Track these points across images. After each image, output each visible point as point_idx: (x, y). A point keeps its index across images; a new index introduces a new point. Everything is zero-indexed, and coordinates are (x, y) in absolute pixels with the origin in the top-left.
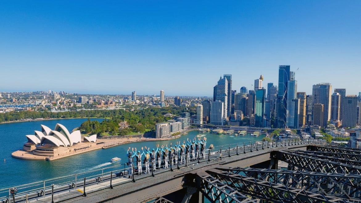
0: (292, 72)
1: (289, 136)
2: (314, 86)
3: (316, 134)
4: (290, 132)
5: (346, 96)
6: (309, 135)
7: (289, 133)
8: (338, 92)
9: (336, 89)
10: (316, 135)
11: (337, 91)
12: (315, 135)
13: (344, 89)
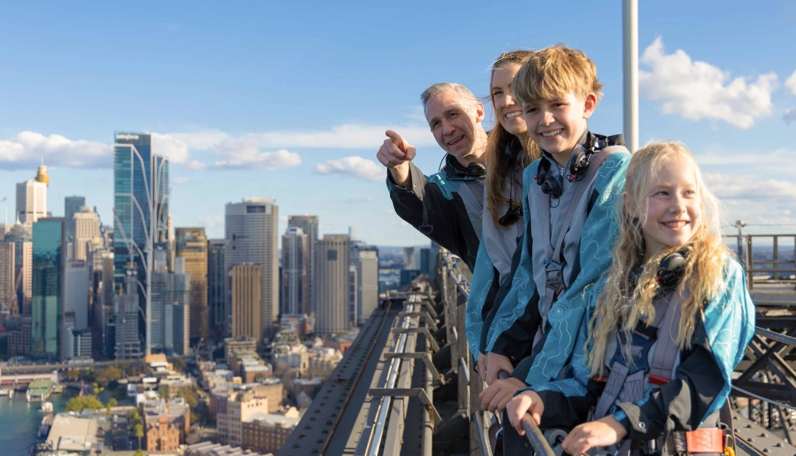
0: (160, 159)
1: (163, 382)
2: (230, 207)
3: (248, 366)
4: (165, 367)
5: (321, 237)
6: (226, 369)
7: (160, 370)
8: (299, 226)
9: (293, 217)
10: (247, 369)
11: (294, 221)
12: (242, 367)
13: (314, 218)
